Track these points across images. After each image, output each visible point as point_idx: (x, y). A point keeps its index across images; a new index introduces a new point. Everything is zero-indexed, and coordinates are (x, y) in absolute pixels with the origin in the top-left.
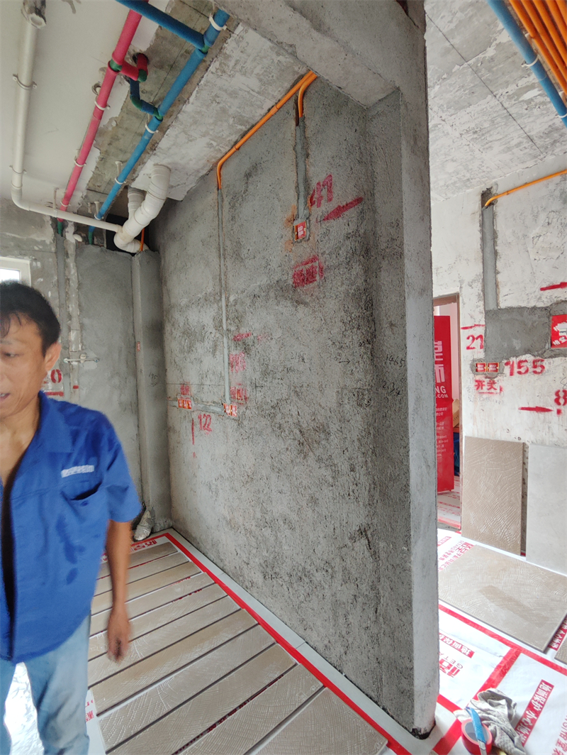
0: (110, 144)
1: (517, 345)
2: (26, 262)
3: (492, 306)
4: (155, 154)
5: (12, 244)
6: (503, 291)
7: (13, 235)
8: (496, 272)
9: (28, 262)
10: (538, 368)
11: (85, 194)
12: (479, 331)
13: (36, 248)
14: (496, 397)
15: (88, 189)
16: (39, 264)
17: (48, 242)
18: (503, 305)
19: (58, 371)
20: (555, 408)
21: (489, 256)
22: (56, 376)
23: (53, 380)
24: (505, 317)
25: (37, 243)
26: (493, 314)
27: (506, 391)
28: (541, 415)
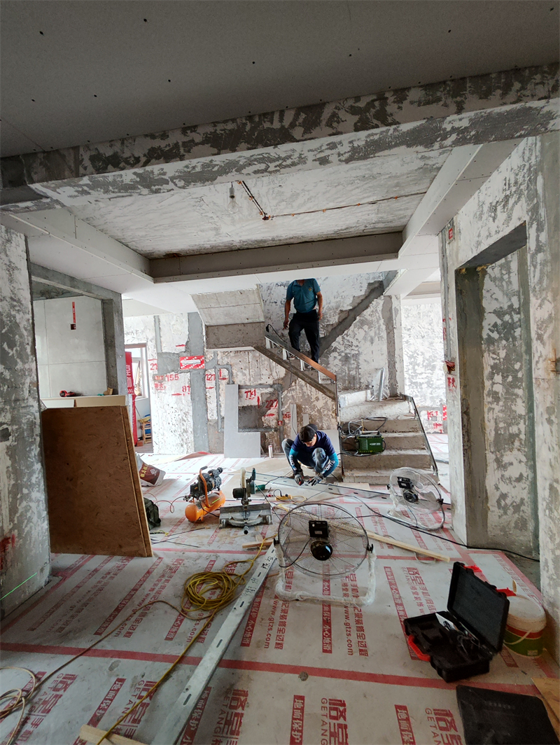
1: (169, 368)
3: (160, 351)
6: (164, 345)
8: (161, 337)
10: (177, 378)
12: (155, 362)
14: (163, 391)
18: (164, 351)
20: (182, 393)
21: (158, 329)
24: (164, 356)
26: (160, 354)
27: (167, 388)
28: (179, 396)
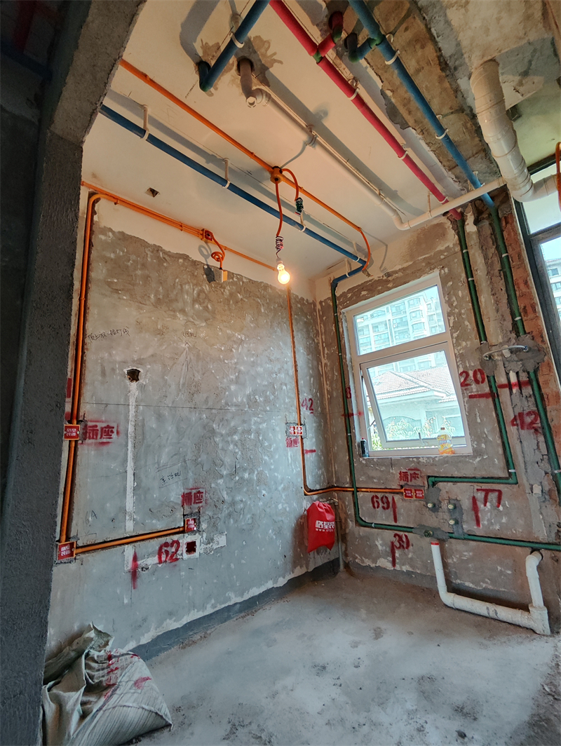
0: (410, 113)
2: (436, 272)
4: (456, 69)
5: (424, 264)
7: (424, 257)
9: (438, 272)
11: (453, 177)
13: (442, 257)
15: (450, 170)
16: (446, 270)
17: (451, 246)
19: (479, 370)
22: (479, 376)
23: (477, 381)
25: (441, 252)
